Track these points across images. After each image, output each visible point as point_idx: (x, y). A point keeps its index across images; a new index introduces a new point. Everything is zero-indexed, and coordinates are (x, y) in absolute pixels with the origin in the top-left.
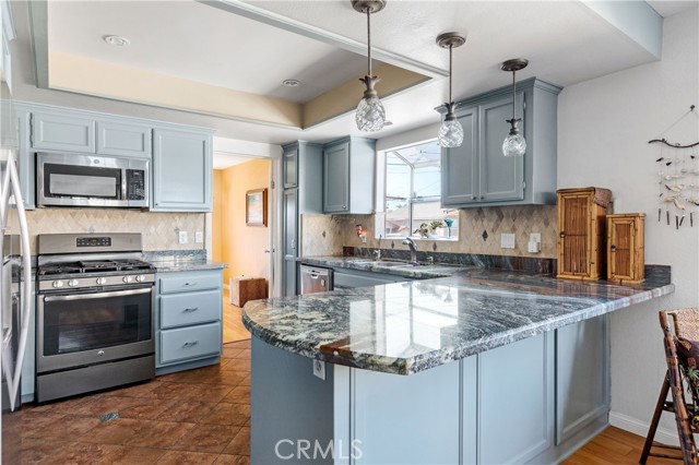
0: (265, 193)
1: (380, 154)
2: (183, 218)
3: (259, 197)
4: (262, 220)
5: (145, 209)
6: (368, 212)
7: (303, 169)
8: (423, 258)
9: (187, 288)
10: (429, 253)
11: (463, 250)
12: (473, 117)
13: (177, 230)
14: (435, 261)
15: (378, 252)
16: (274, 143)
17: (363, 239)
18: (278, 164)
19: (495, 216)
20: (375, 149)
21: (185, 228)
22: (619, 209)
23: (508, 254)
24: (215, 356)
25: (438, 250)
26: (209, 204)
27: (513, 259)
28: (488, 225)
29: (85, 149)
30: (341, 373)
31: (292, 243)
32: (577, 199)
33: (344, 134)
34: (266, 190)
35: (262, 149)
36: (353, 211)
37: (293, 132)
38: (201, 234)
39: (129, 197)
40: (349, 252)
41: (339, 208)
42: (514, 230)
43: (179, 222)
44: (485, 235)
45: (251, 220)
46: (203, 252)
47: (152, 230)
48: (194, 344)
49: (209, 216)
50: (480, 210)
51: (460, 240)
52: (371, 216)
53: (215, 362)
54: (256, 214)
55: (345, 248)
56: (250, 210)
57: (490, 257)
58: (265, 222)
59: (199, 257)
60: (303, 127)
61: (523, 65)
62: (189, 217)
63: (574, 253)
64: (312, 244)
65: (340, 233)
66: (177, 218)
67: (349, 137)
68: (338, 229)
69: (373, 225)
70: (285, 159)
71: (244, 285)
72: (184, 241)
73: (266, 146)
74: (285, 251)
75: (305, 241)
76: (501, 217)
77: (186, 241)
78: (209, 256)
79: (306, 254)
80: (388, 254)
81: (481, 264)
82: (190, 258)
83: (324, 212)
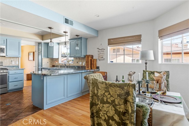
0: (34, 53)
1: (60, 46)
2: (13, 58)
3: (32, 54)
4: (33, 59)
5: (4, 56)
7: (43, 49)
8: (67, 67)
10: (69, 66)
11: (74, 65)
12: (74, 42)
13: (12, 61)
14: (70, 67)
16: (36, 42)
17: (56, 63)
18: (37, 47)
19: (79, 59)
20: (59, 45)
21: (14, 61)
22: (94, 58)
23: (81, 65)
24: (22, 88)
25: (70, 65)
26: (20, 55)
27: (81, 66)
28: (78, 60)
30: (45, 78)
31: (40, 64)
32: (88, 56)
34: (34, 52)
35: (33, 44)
36: (54, 58)
37: (41, 41)
38: (18, 62)
40: (53, 66)
41: (51, 57)
42: (81, 61)
43: (12, 59)
44: (77, 62)
45: (30, 59)
46: (18, 66)
47: (5, 61)
48: (17, 85)
49: (20, 58)
50: (77, 58)
51: (74, 63)
52: (58, 59)
53: (22, 89)
54: (31, 58)
55: (53, 65)
56: (29, 57)
57: (78, 66)
58: (34, 60)
59: (17, 67)
60: (43, 40)
61: (79, 36)
62: (15, 58)
63: (87, 65)
64: (45, 65)
65: (52, 62)
66: (12, 58)
68: (51, 61)
69: (58, 61)
70: (38, 46)
71: (28, 75)
72: (13, 63)
73: (34, 43)
74: (38, 66)
75: (43, 64)
76: (80, 59)
77: (14, 64)
78: (20, 67)
79: (44, 66)
80: (61, 66)
81: (77, 67)
82: (15, 67)
83: (48, 58)
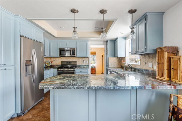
5: (75, 57)
6: (124, 57)
9: (81, 72)
13: (83, 61)
15: (125, 67)
19: (148, 57)
20: (126, 40)
21: (85, 60)
27: (152, 71)
29: (66, 47)
32: (162, 51)
33: (116, 37)
36: (119, 57)
38: (88, 62)
39: (72, 55)
43: (84, 59)
44: (146, 63)
47: (79, 61)
50: (145, 55)
51: (141, 64)
57: (147, 70)
59: (88, 66)
62: (86, 58)
65: (120, 62)
67: (117, 38)
69: (125, 60)
73: (102, 42)
77: (85, 63)
81: (145, 72)
82: (86, 66)
83: (115, 57)
